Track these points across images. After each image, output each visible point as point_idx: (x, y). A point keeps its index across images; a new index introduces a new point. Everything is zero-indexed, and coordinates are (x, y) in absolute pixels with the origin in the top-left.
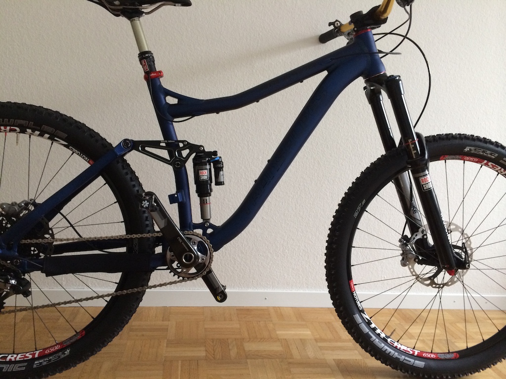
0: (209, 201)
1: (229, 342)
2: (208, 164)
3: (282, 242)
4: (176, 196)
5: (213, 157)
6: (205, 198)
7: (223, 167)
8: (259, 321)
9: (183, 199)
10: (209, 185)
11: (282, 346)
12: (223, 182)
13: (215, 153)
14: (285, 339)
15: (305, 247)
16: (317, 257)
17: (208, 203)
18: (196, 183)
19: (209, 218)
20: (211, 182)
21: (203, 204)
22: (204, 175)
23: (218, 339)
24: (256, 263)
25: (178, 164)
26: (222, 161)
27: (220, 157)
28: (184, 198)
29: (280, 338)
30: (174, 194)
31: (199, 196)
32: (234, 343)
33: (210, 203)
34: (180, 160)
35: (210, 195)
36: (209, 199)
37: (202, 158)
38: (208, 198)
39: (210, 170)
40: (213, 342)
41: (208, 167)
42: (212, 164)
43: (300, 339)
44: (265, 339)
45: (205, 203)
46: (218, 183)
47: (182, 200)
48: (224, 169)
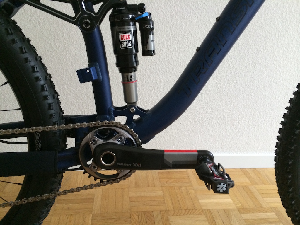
0: (135, 78)
1: (155, 216)
2: (131, 23)
3: (201, 111)
4: (88, 71)
5: (139, 13)
6: (130, 74)
7: (153, 29)
8: (181, 187)
9: (98, 75)
10: (134, 56)
11: (207, 219)
12: (154, 51)
13: (141, 7)
14: (209, 210)
15: (224, 115)
16: (233, 124)
17: (133, 81)
18: (116, 52)
19: (135, 101)
20: (137, 51)
21: (127, 82)
22: (127, 40)
23: (143, 212)
24: (176, 131)
25: (87, 23)
26: (151, 20)
27: (150, 14)
28: (100, 74)
29: (204, 208)
30: (86, 69)
31: (120, 71)
32: (159, 217)
33: (136, 81)
34: (90, 17)
35: (136, 70)
36: (135, 75)
37: (123, 13)
38: (132, 74)
39: (135, 32)
40: (138, 216)
41: (132, 28)
42: (137, 24)
43: (224, 209)
44: (189, 210)
45: (130, 80)
46: (147, 53)
47: (97, 77)
48: (154, 31)
